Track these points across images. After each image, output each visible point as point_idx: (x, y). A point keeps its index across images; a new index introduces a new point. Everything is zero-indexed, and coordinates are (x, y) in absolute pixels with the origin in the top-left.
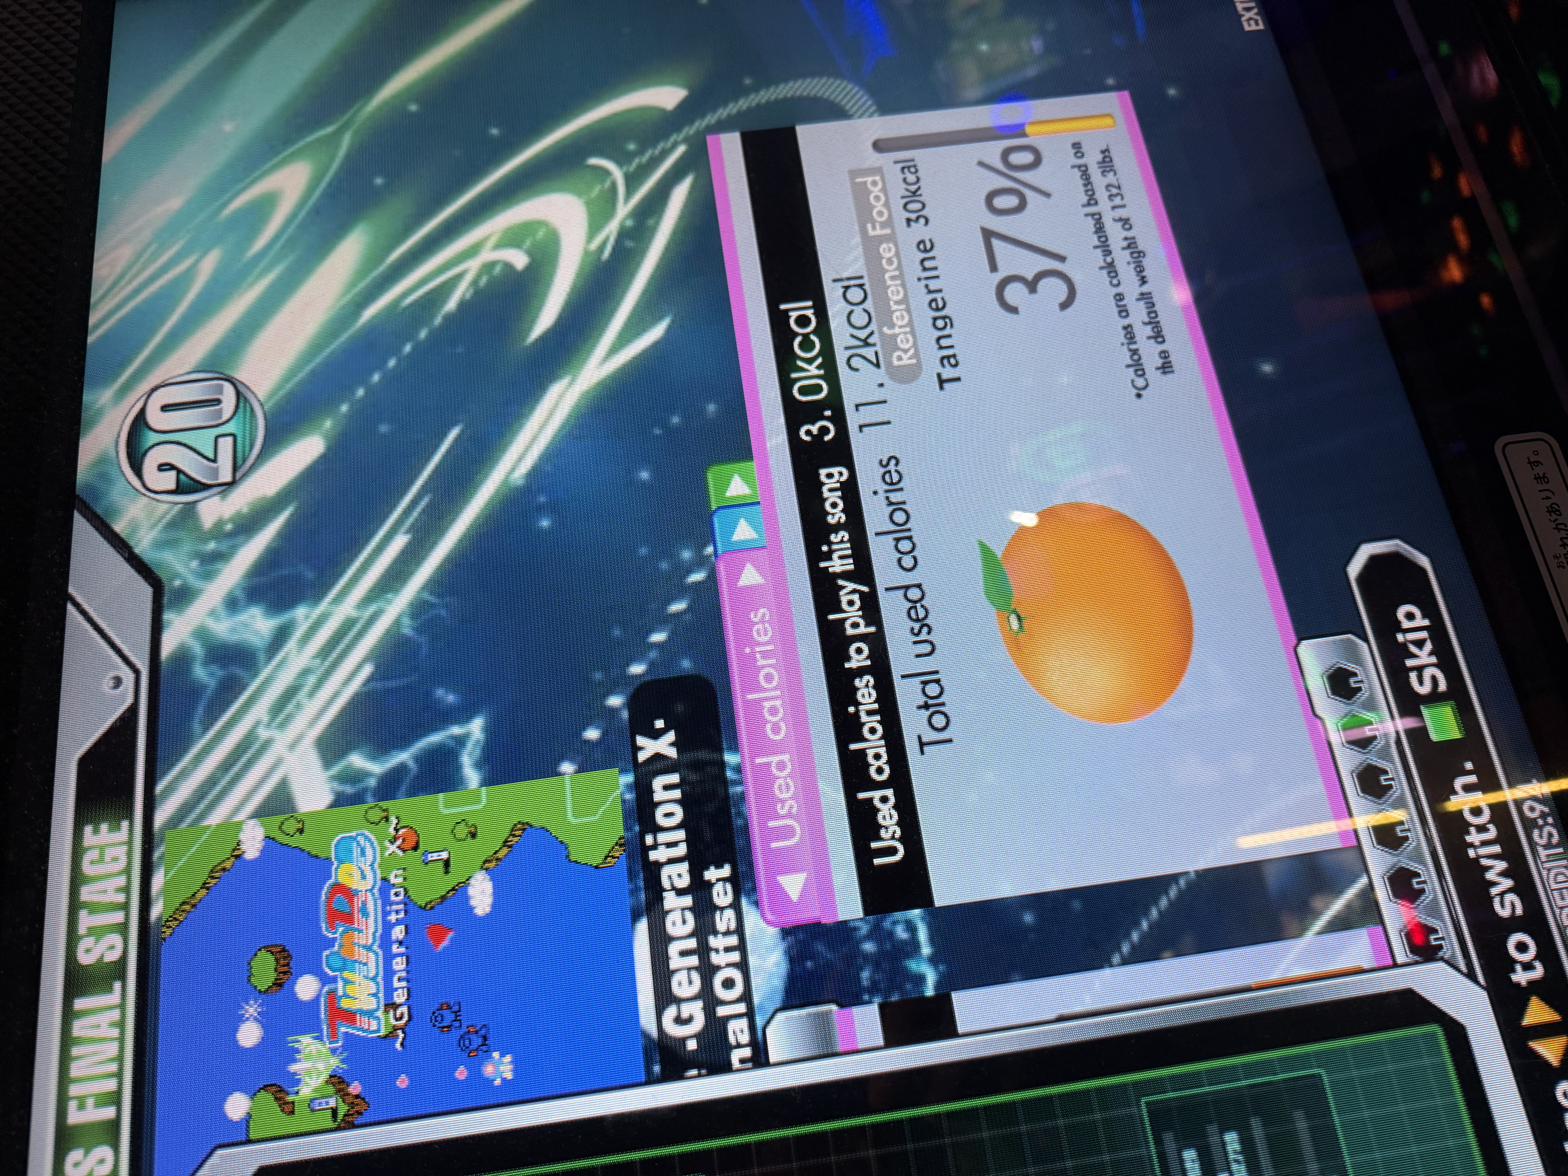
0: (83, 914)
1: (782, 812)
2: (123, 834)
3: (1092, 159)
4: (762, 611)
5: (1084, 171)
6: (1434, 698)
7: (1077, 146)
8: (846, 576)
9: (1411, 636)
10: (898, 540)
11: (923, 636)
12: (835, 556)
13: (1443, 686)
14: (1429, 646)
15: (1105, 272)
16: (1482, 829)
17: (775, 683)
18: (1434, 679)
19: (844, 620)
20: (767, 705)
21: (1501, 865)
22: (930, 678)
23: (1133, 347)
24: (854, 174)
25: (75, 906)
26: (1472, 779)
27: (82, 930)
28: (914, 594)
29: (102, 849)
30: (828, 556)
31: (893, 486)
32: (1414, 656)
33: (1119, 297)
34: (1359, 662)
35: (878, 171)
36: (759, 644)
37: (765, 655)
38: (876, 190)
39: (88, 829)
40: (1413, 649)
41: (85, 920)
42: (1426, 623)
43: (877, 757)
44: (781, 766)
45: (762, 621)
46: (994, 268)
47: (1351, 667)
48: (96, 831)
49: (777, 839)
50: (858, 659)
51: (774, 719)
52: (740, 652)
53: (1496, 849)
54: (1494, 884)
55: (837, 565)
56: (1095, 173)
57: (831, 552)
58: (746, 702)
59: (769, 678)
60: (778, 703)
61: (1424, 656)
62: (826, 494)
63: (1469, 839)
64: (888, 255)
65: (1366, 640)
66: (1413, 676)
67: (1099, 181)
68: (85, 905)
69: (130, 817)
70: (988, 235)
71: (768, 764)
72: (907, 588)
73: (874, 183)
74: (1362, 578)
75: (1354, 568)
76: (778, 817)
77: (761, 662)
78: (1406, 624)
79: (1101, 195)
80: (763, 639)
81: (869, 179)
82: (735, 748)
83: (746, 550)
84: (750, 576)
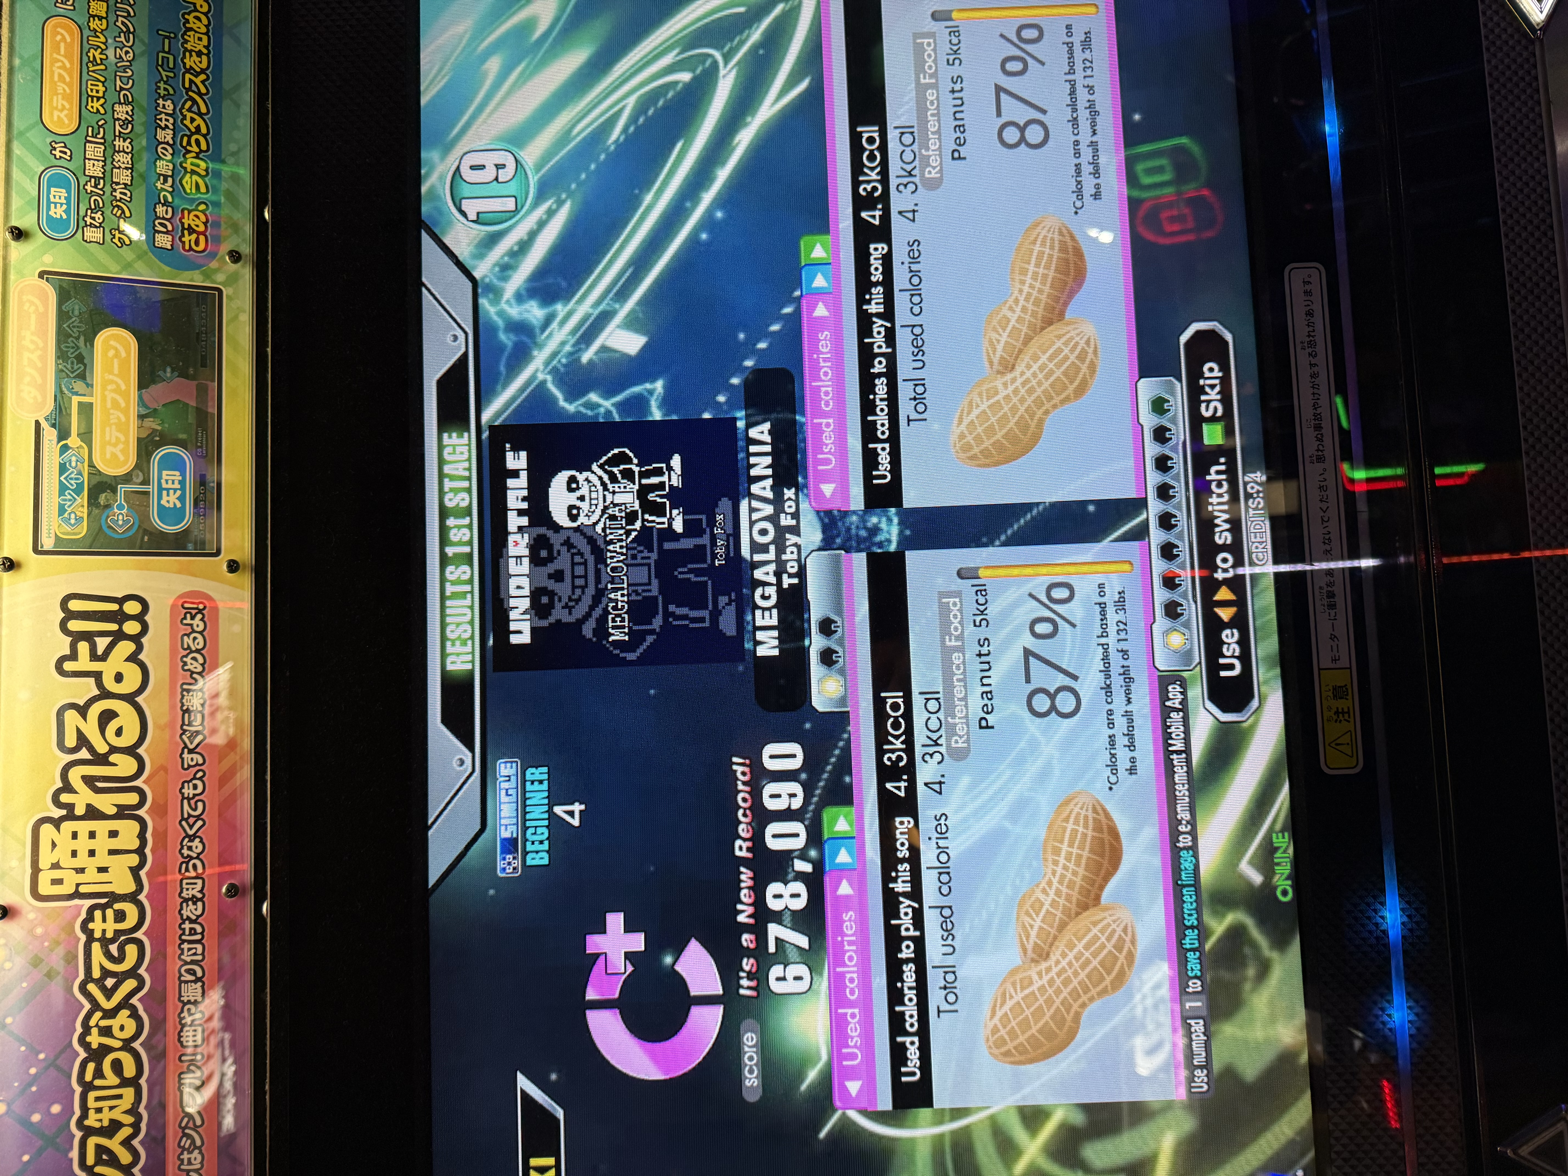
0: (448, 482)
1: (825, 450)
2: (465, 440)
3: (1077, 38)
4: (826, 332)
5: (1070, 46)
6: (1213, 419)
7: (1069, 27)
8: (878, 315)
9: (1209, 382)
10: (912, 295)
11: (919, 357)
12: (873, 302)
13: (1219, 413)
14: (1218, 389)
15: (1070, 124)
16: (1220, 496)
17: (829, 377)
18: (1216, 409)
19: (874, 343)
20: (823, 389)
21: (1226, 516)
22: (919, 382)
23: (1079, 179)
24: (916, 36)
25: (441, 475)
26: (1223, 468)
27: (448, 488)
28: (917, 330)
30: (869, 302)
31: (915, 260)
32: (1207, 394)
34: (1173, 394)
35: (933, 35)
36: (823, 353)
37: (825, 360)
38: (929, 50)
40: (1207, 389)
42: (1220, 374)
43: (883, 425)
44: (828, 425)
45: (825, 339)
46: (999, 115)
47: (1167, 396)
49: (822, 465)
50: (879, 367)
51: (827, 398)
52: (811, 357)
53: (1226, 507)
54: (1218, 526)
55: (873, 308)
57: (871, 299)
58: (812, 387)
59: (826, 374)
60: (830, 389)
61: (1213, 395)
62: (872, 261)
63: (1210, 500)
64: (931, 98)
65: (1180, 380)
66: (1203, 405)
67: (1079, 56)
69: (469, 431)
71: (820, 424)
72: (914, 326)
73: (929, 44)
74: (1188, 344)
75: (1184, 338)
76: (823, 453)
77: (822, 364)
78: (1208, 374)
79: (1079, 66)
80: (824, 350)
81: (926, 41)
82: (803, 414)
83: (820, 294)
84: (821, 311)
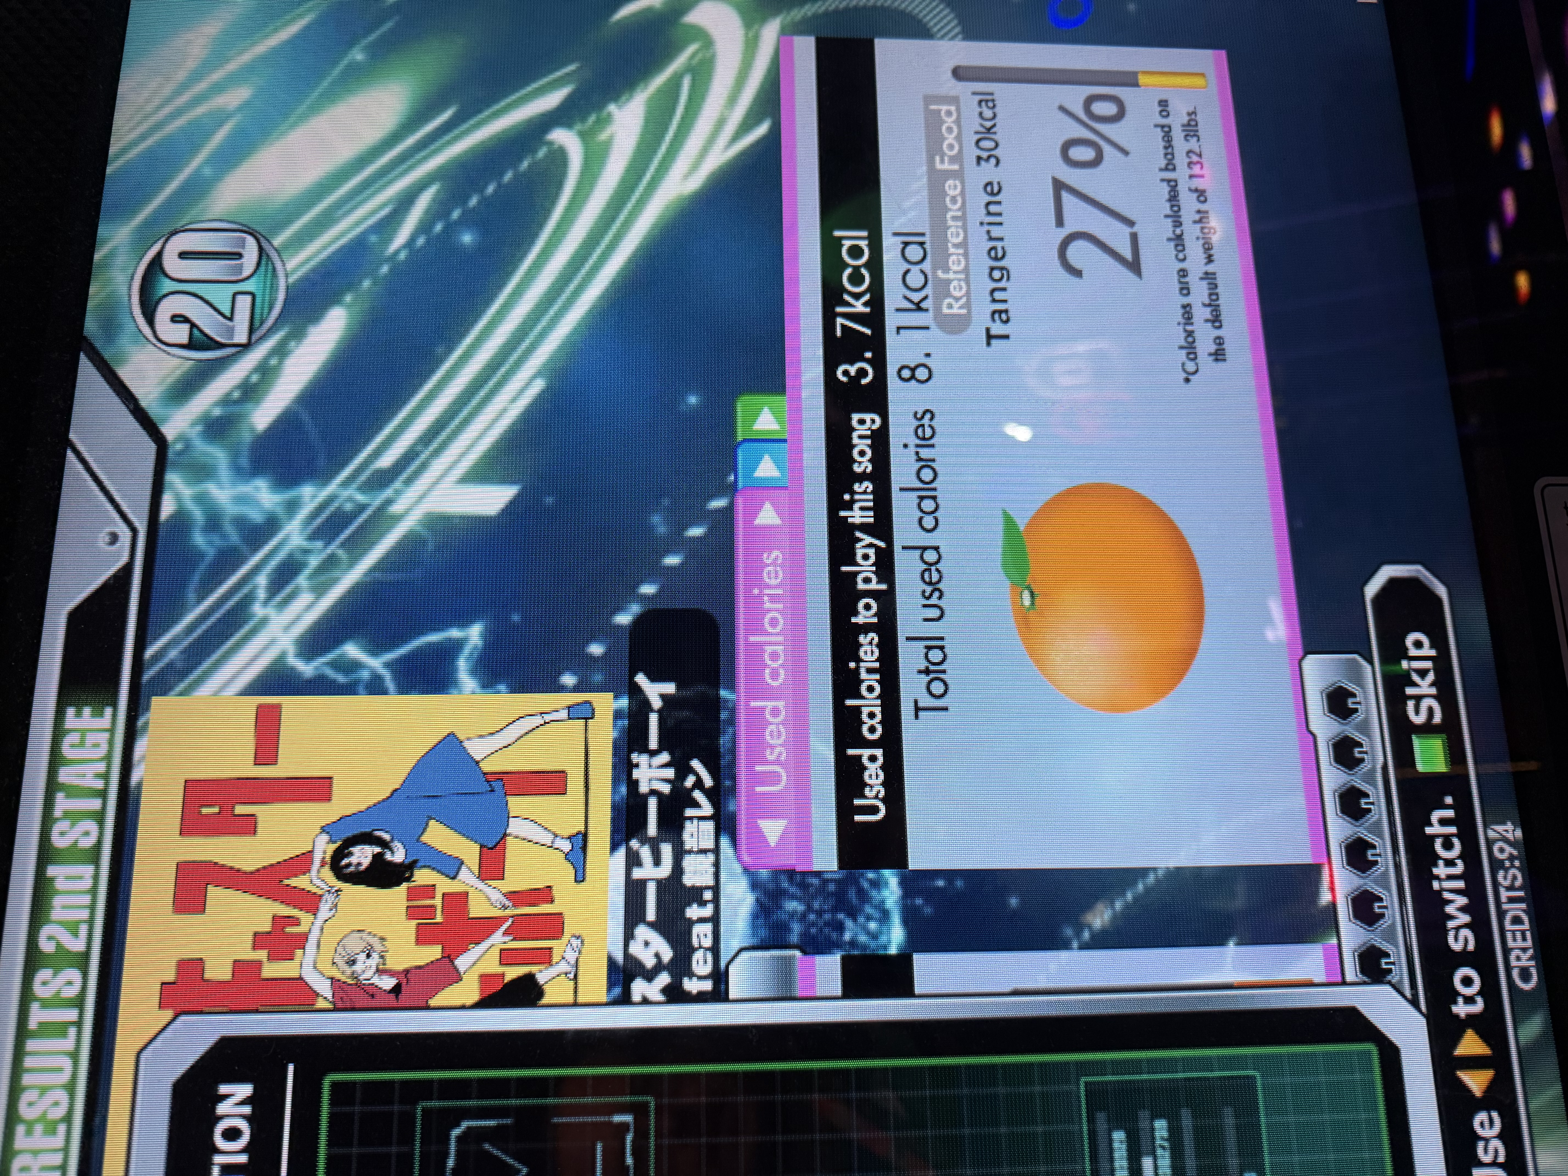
0: (60, 796)
1: (771, 758)
2: (105, 721)
3: (1177, 121)
4: (775, 553)
5: (1167, 132)
6: (1428, 729)
7: (1163, 103)
8: (865, 528)
9: (1416, 665)
10: (922, 498)
11: (934, 600)
12: (857, 506)
13: (1437, 719)
14: (1431, 677)
15: (1172, 244)
16: (1450, 863)
17: (778, 629)
18: (1431, 710)
19: (857, 573)
20: (769, 649)
21: (1462, 901)
22: (934, 643)
23: (1189, 328)
24: (929, 100)
25: (52, 787)
26: (1450, 813)
27: (58, 813)
28: (931, 556)
29: (83, 732)
30: (849, 506)
31: (925, 441)
32: (1415, 684)
33: (1183, 273)
34: (1360, 684)
35: (954, 100)
36: (769, 587)
37: (774, 598)
38: (949, 121)
39: (71, 711)
40: (1415, 678)
41: (62, 803)
42: (1433, 653)
43: (872, 715)
44: (775, 712)
45: (774, 563)
46: (1060, 222)
47: (1351, 687)
48: (79, 714)
49: (763, 784)
50: (865, 615)
51: (775, 665)
52: (748, 591)
53: (1461, 884)
54: (1451, 917)
55: (857, 516)
56: (1178, 135)
57: (853, 501)
58: (748, 644)
59: (774, 622)
60: (780, 649)
61: (1425, 686)
62: (855, 441)
63: (1435, 871)
64: (951, 193)
65: (1371, 662)
66: (1411, 704)
67: (1180, 145)
68: (63, 787)
69: (115, 705)
70: (1059, 186)
71: (763, 709)
72: (924, 549)
73: (949, 113)
74: (1378, 599)
75: (1372, 589)
76: (767, 762)
77: (768, 605)
78: (1413, 652)
79: (1181, 160)
80: (773, 582)
81: (944, 108)
82: (732, 687)
83: (767, 488)
84: (767, 516)
